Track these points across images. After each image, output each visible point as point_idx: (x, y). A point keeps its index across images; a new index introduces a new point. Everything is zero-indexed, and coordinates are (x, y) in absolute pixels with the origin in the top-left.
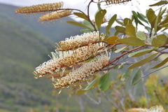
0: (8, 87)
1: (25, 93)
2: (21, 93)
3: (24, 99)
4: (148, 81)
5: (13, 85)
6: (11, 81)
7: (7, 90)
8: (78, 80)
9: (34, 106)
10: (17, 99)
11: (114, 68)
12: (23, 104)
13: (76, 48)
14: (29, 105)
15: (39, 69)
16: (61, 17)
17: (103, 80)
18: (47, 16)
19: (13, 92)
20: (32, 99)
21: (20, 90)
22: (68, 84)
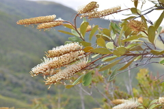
0: (16, 77)
1: (32, 83)
2: (28, 83)
3: (31, 89)
4: (138, 74)
5: (20, 75)
6: (19, 71)
7: (15, 80)
8: (63, 79)
9: (41, 95)
10: (25, 88)
11: (96, 67)
12: (30, 93)
13: (61, 55)
14: (35, 94)
15: (34, 70)
16: (54, 26)
17: (86, 77)
18: (43, 25)
19: (21, 82)
20: (39, 88)
21: (27, 80)
22: (55, 82)
